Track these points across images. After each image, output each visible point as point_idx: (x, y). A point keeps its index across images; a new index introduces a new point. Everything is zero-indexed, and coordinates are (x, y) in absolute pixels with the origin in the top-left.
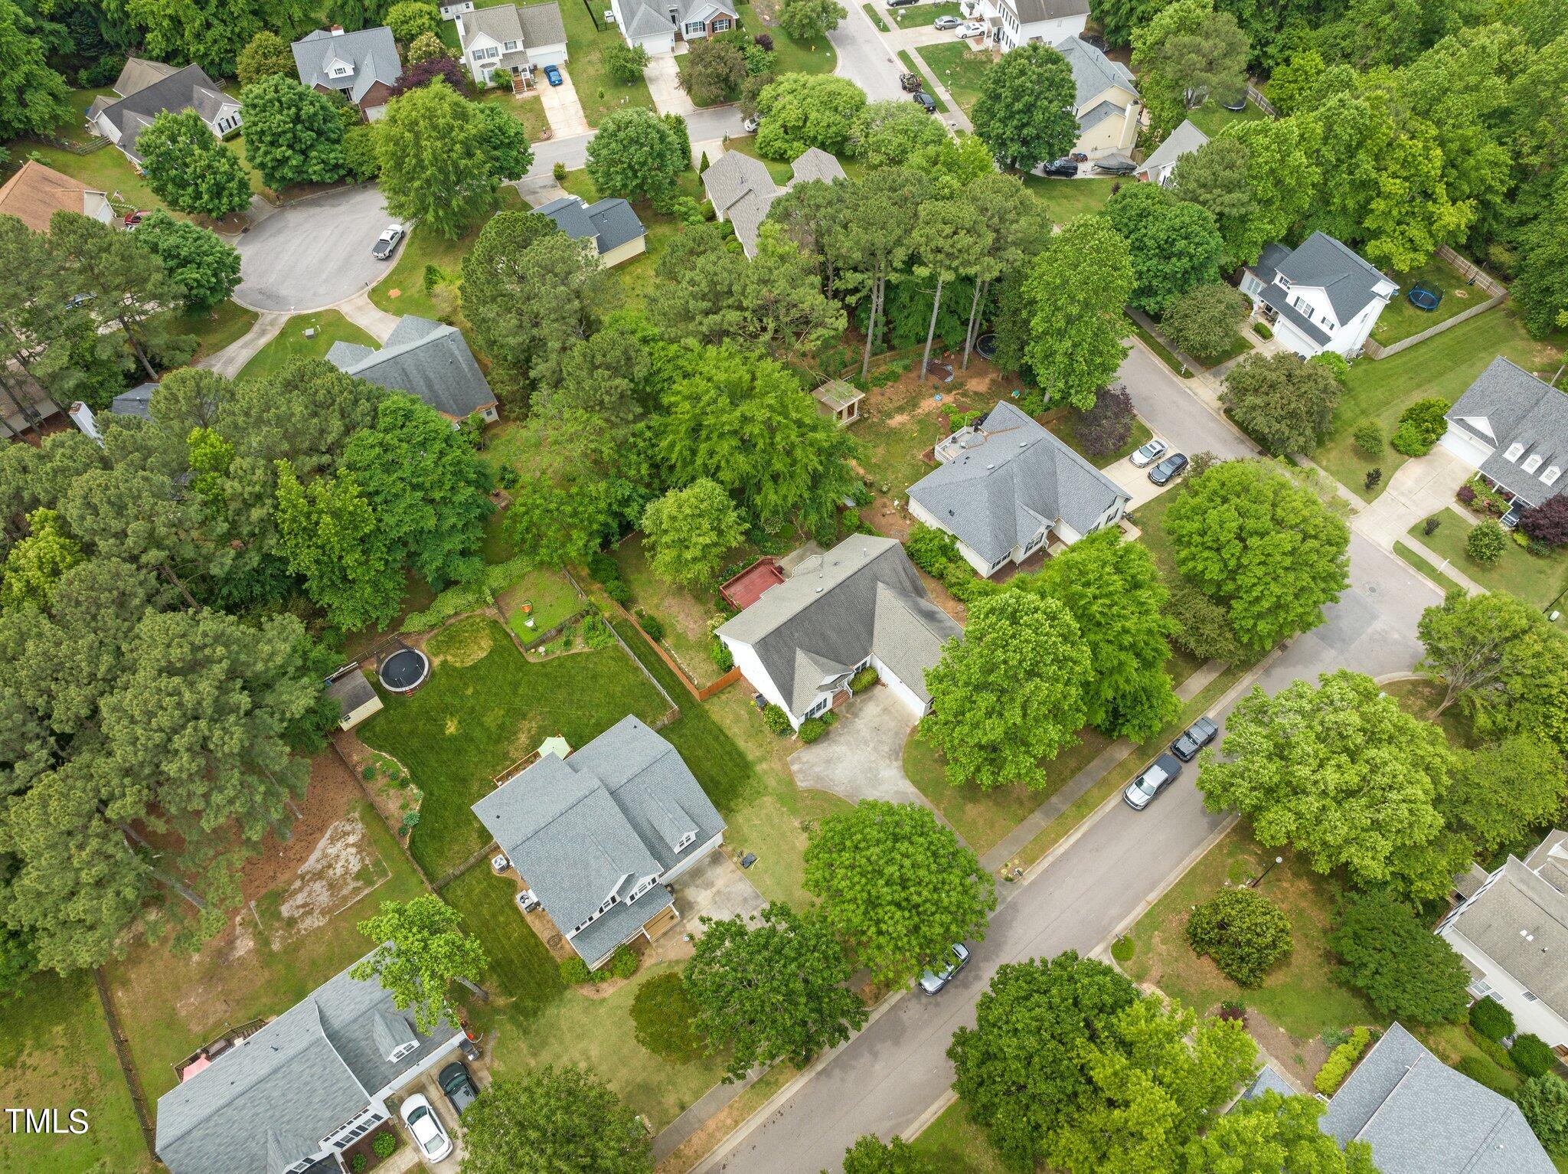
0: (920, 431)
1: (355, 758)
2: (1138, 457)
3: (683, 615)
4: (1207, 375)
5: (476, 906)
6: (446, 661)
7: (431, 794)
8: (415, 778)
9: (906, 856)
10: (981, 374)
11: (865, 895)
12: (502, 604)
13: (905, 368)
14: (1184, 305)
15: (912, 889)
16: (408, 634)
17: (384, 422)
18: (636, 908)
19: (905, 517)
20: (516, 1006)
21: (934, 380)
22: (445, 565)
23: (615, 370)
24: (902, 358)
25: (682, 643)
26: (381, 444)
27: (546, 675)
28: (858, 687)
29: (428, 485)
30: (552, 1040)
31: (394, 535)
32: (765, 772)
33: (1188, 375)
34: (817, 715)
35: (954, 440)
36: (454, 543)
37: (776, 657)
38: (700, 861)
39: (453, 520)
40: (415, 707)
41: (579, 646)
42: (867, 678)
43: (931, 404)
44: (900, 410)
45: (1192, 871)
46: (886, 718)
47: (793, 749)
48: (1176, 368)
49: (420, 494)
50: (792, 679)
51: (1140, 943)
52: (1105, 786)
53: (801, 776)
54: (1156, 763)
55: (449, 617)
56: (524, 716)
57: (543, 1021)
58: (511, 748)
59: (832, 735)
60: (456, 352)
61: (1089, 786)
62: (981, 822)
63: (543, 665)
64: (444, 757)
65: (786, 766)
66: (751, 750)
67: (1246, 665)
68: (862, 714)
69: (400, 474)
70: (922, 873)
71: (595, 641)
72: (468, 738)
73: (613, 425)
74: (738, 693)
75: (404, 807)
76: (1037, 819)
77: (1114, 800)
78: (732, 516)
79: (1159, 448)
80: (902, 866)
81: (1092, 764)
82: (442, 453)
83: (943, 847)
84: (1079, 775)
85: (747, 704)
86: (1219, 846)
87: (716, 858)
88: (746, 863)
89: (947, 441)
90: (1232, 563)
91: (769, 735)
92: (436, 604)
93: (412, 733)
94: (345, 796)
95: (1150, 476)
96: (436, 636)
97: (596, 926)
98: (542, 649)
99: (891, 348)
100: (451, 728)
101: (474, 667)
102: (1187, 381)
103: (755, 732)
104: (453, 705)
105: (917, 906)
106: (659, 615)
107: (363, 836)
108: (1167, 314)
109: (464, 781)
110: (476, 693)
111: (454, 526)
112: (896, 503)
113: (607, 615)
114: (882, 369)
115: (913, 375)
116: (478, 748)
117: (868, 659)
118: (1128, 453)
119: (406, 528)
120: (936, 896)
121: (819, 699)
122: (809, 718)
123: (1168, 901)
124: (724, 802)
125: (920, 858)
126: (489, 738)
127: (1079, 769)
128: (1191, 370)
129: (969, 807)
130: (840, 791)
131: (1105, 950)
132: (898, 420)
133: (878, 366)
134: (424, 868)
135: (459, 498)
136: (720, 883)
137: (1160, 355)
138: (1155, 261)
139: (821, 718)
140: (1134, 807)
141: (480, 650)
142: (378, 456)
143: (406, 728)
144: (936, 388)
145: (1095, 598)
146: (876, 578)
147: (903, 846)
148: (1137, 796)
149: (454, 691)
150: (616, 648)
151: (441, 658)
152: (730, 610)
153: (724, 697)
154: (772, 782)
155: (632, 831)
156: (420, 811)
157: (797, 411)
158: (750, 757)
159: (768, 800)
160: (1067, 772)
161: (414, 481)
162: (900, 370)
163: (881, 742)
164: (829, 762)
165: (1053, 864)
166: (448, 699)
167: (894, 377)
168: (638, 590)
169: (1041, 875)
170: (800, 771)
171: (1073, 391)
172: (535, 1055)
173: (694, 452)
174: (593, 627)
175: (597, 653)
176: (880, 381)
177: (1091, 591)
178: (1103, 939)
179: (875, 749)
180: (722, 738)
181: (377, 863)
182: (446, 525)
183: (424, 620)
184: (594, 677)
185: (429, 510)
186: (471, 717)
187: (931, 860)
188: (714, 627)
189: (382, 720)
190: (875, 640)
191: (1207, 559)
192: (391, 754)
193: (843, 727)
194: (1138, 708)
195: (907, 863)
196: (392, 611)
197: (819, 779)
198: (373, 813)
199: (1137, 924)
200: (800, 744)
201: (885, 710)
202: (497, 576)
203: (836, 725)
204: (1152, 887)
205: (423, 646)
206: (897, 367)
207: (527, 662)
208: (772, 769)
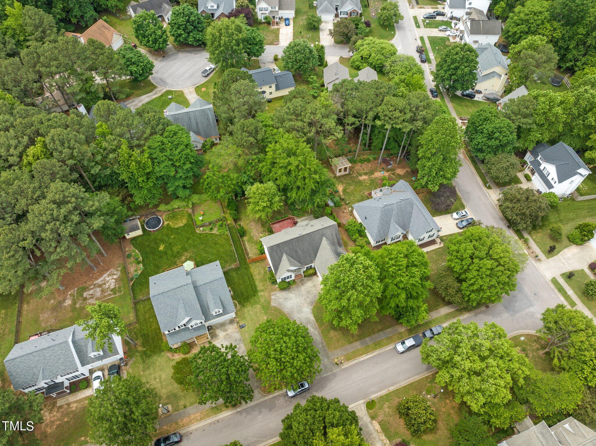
0: (370, 184)
1: (127, 249)
2: (455, 215)
3: (255, 230)
4: (497, 190)
5: (145, 312)
6: (169, 224)
7: (146, 269)
8: (143, 262)
9: (285, 342)
10: (403, 167)
11: (265, 352)
12: (195, 209)
13: (374, 158)
14: (494, 159)
15: (283, 356)
16: (160, 211)
17: (165, 134)
18: (193, 331)
19: (351, 215)
20: (144, 353)
21: (384, 165)
22: (175, 189)
23: (250, 134)
24: (374, 154)
25: (250, 240)
26: (162, 142)
27: (200, 238)
28: (306, 274)
29: (175, 160)
30: (151, 368)
31: (158, 175)
32: (261, 296)
33: (489, 188)
34: (287, 280)
35: (381, 190)
36: (180, 183)
37: (275, 254)
38: (226, 321)
39: (181, 174)
40: (152, 237)
41: (215, 231)
42: (311, 271)
43: (379, 174)
44: (366, 174)
45: (412, 384)
46: (314, 289)
47: (275, 290)
48: (485, 183)
49: (170, 163)
50: (279, 264)
51: (379, 405)
52: (390, 340)
53: (274, 301)
54: (413, 337)
55: (176, 209)
56: (187, 251)
57: (151, 360)
58: (178, 261)
59: (291, 289)
60: (210, 115)
61: (383, 338)
62: (335, 339)
63: (200, 234)
64: (155, 257)
65: (270, 296)
66: (260, 286)
67: (467, 309)
68: (305, 285)
69: (166, 154)
70: (288, 350)
71: (221, 231)
72: (165, 253)
73: (247, 155)
74: (262, 264)
75: (136, 271)
76: (357, 345)
77: (391, 347)
78: (277, 199)
79: (465, 214)
80: (282, 346)
81: (388, 330)
82: (183, 150)
83: (303, 344)
84: (381, 333)
85: (265, 269)
86: (427, 377)
87: (232, 321)
88: (242, 327)
89: (378, 190)
90: (465, 267)
91: (268, 283)
92: (172, 203)
93: (148, 246)
94: (118, 261)
95: (457, 224)
96: (169, 214)
97: (176, 333)
98: (201, 229)
99: (370, 150)
100: (162, 248)
101: (177, 229)
102: (489, 191)
103: (263, 280)
104: (165, 240)
105: (284, 362)
106: (246, 227)
107: (119, 277)
108: (486, 161)
109: (158, 267)
110: (174, 238)
111: (181, 177)
112: (350, 209)
113: (229, 222)
114: (365, 157)
115: (376, 162)
116: (167, 258)
117: (313, 265)
118: (452, 213)
119: (162, 174)
120: (292, 361)
121: (289, 274)
122: (283, 280)
123: (396, 393)
124: (242, 302)
125: (289, 345)
126: (172, 255)
127: (382, 330)
128: (491, 186)
129: (332, 332)
130: (286, 311)
131: (364, 403)
132: (364, 177)
133: (364, 155)
134: (134, 294)
135: (185, 167)
136: (229, 331)
137: (480, 177)
138: (485, 139)
139: (289, 282)
140: (398, 352)
141: (181, 223)
142: (159, 146)
143: (147, 243)
144: (383, 169)
145: (393, 265)
146: (323, 235)
147: (286, 339)
148: (400, 348)
149: (167, 235)
150: (227, 235)
151: (168, 222)
152: (271, 232)
153: (258, 264)
154: (262, 300)
155: (197, 302)
156: (140, 274)
157: (310, 165)
158: (258, 289)
159: (258, 306)
160: (376, 330)
161: (170, 157)
162: (372, 159)
163: (308, 297)
164: (286, 299)
165: (356, 364)
166: (165, 237)
167: (369, 161)
168: (243, 216)
169: (350, 366)
170: (274, 299)
171: (429, 183)
172: (143, 371)
173: (270, 171)
174: (221, 226)
175: (220, 235)
176: (362, 161)
177: (393, 262)
178: (364, 399)
179: (305, 299)
180: (251, 279)
181: (119, 288)
182: (178, 176)
183: (166, 207)
184: (216, 244)
185: (173, 169)
186: (170, 246)
187: (295, 347)
188: (261, 237)
189: (140, 238)
190: (317, 258)
191: (456, 263)
192: (139, 251)
193: (296, 288)
194: (408, 314)
195: (284, 345)
196: (155, 202)
197: (280, 304)
198: (125, 271)
199: (381, 397)
200: (278, 289)
201: (314, 286)
202: (195, 198)
203: (294, 286)
204: (393, 385)
205: (164, 217)
206: (371, 157)
207: (195, 232)
208: (264, 295)
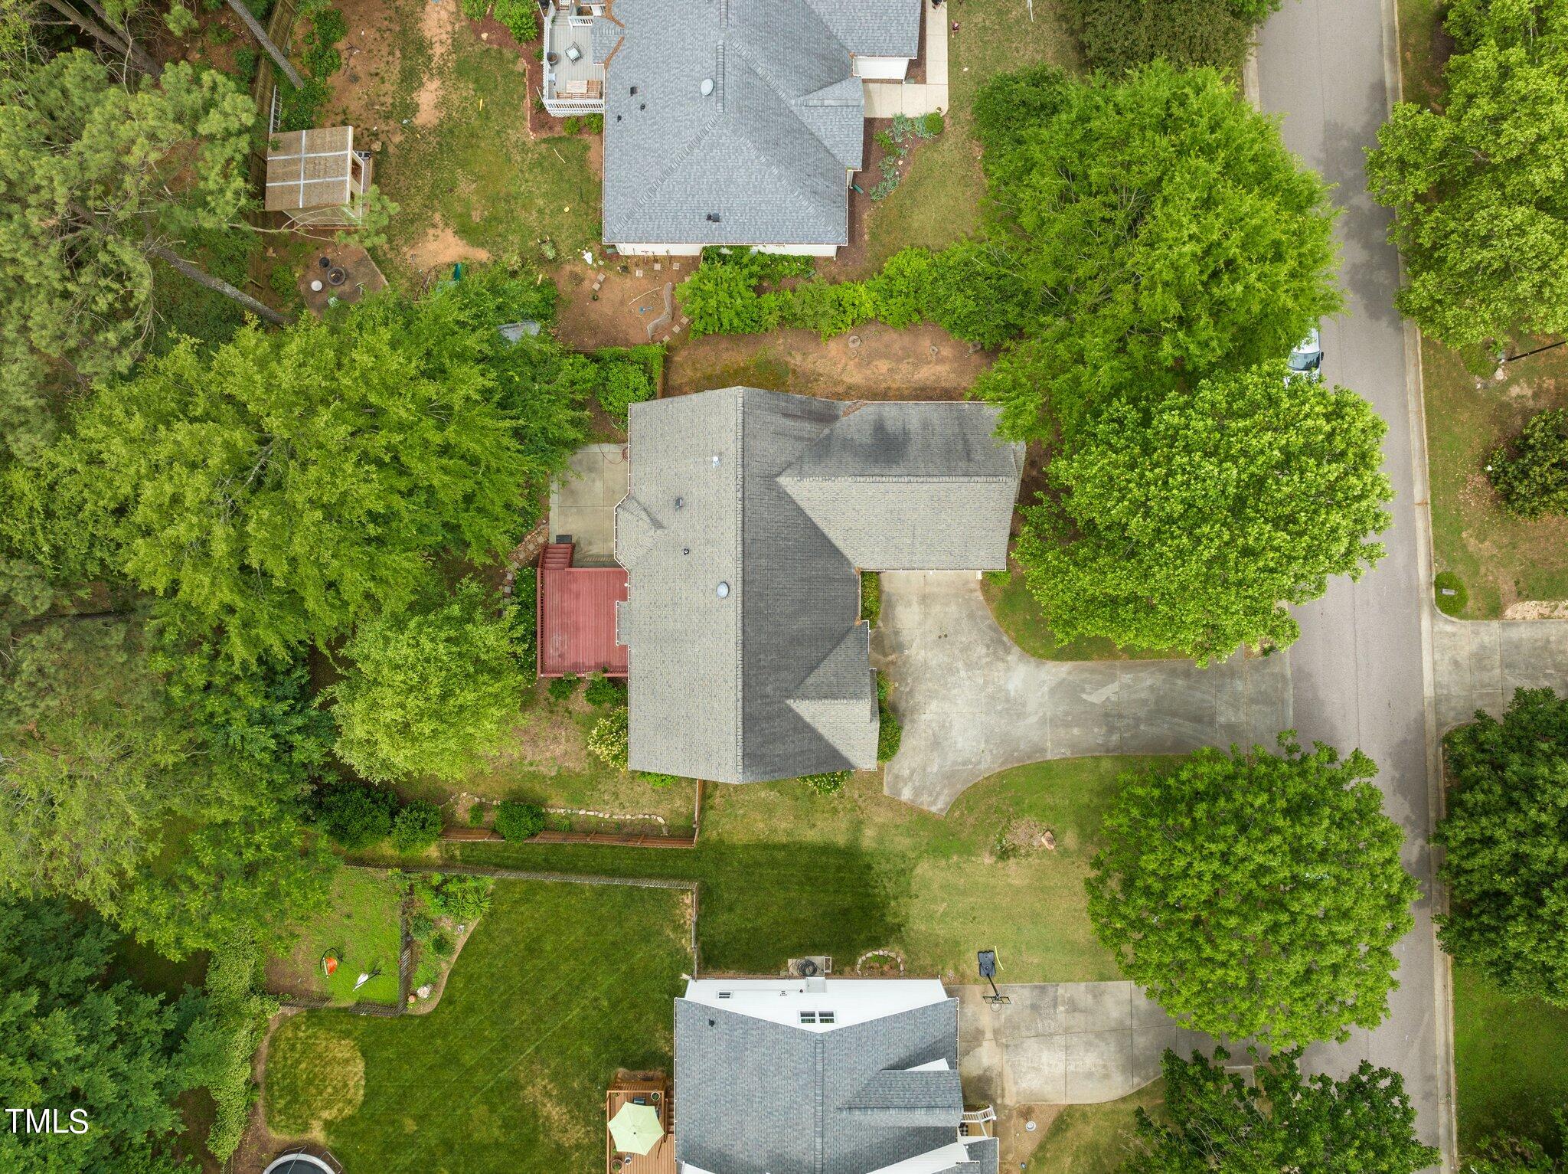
0: (483, 90)
6: (329, 1123)
19: (627, 272)
28: (871, 616)
35: (552, 59)
41: (460, 931)
42: (871, 593)
43: (440, 18)
44: (410, 79)
46: (936, 609)
50: (820, 738)
51: (1461, 567)
59: (902, 706)
63: (448, 1000)
66: (830, 830)
68: (905, 637)
71: (469, 903)
89: (543, 71)
96: (272, 1107)
98: (420, 988)
101: (373, 1093)
103: (809, 805)
110: (422, 1118)
112: (588, 257)
117: (860, 579)
123: (1441, 481)
126: (514, 1151)
130: (989, 764)
131: (1433, 616)
136: (986, 1023)
141: (346, 1066)
146: (770, 480)
149: (393, 1146)
150: (506, 885)
151: (319, 1125)
154: (903, 843)
158: (841, 840)
163: (966, 649)
164: (936, 744)
167: (334, 24)
170: (917, 791)
174: (444, 894)
175: (492, 916)
176: (324, 57)
178: (1419, 606)
179: (969, 666)
180: (780, 855)
183: (231, 1121)
190: (848, 553)
193: (902, 679)
203: (896, 688)
204: (1410, 484)
207: (426, 1018)
208: (882, 826)
